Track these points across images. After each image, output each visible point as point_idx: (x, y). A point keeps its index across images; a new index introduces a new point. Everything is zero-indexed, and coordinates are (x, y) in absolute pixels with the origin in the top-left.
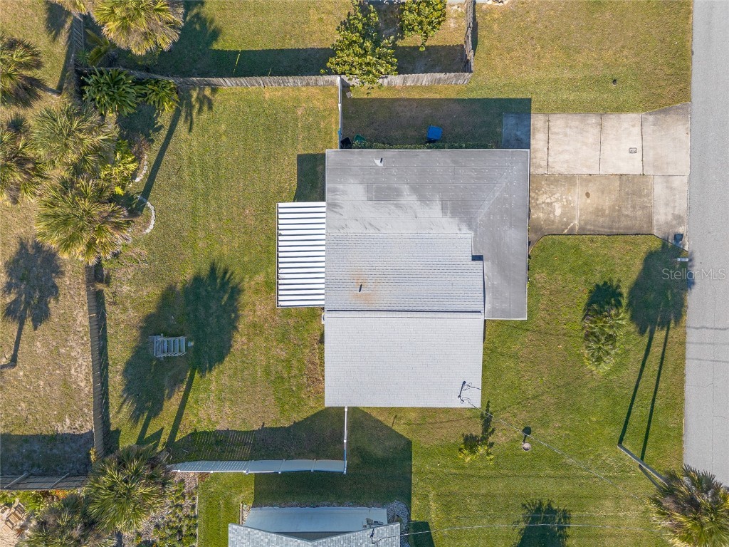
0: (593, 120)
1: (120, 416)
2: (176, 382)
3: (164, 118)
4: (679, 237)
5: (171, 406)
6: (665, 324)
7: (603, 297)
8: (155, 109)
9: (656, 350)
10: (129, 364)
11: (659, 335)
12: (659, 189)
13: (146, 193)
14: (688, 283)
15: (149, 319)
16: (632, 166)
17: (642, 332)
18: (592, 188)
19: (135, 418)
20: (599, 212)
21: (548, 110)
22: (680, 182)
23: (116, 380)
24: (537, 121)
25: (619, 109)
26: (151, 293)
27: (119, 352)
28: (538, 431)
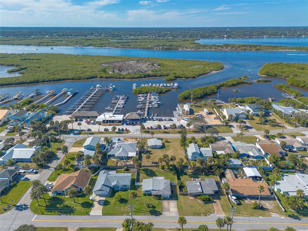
0: (176, 206)
1: (143, 168)
2: (145, 172)
3: (172, 172)
4: (162, 215)
5: (143, 172)
6: (150, 213)
7: (154, 207)
8: (173, 171)
9: (147, 212)
10: (148, 169)
11: (149, 213)
12: (168, 213)
13: (164, 170)
14: (156, 216)
15: (152, 170)
16: (171, 210)
17: (149, 211)
18: (168, 206)
19: (142, 169)
20: (165, 207)
21: (177, 202)
22: (169, 215)
23: (146, 168)
24: (176, 201)
25: (178, 209)
26: (155, 170)
27: (149, 168)
28: (137, 201)
